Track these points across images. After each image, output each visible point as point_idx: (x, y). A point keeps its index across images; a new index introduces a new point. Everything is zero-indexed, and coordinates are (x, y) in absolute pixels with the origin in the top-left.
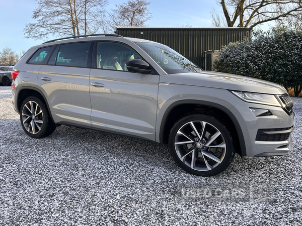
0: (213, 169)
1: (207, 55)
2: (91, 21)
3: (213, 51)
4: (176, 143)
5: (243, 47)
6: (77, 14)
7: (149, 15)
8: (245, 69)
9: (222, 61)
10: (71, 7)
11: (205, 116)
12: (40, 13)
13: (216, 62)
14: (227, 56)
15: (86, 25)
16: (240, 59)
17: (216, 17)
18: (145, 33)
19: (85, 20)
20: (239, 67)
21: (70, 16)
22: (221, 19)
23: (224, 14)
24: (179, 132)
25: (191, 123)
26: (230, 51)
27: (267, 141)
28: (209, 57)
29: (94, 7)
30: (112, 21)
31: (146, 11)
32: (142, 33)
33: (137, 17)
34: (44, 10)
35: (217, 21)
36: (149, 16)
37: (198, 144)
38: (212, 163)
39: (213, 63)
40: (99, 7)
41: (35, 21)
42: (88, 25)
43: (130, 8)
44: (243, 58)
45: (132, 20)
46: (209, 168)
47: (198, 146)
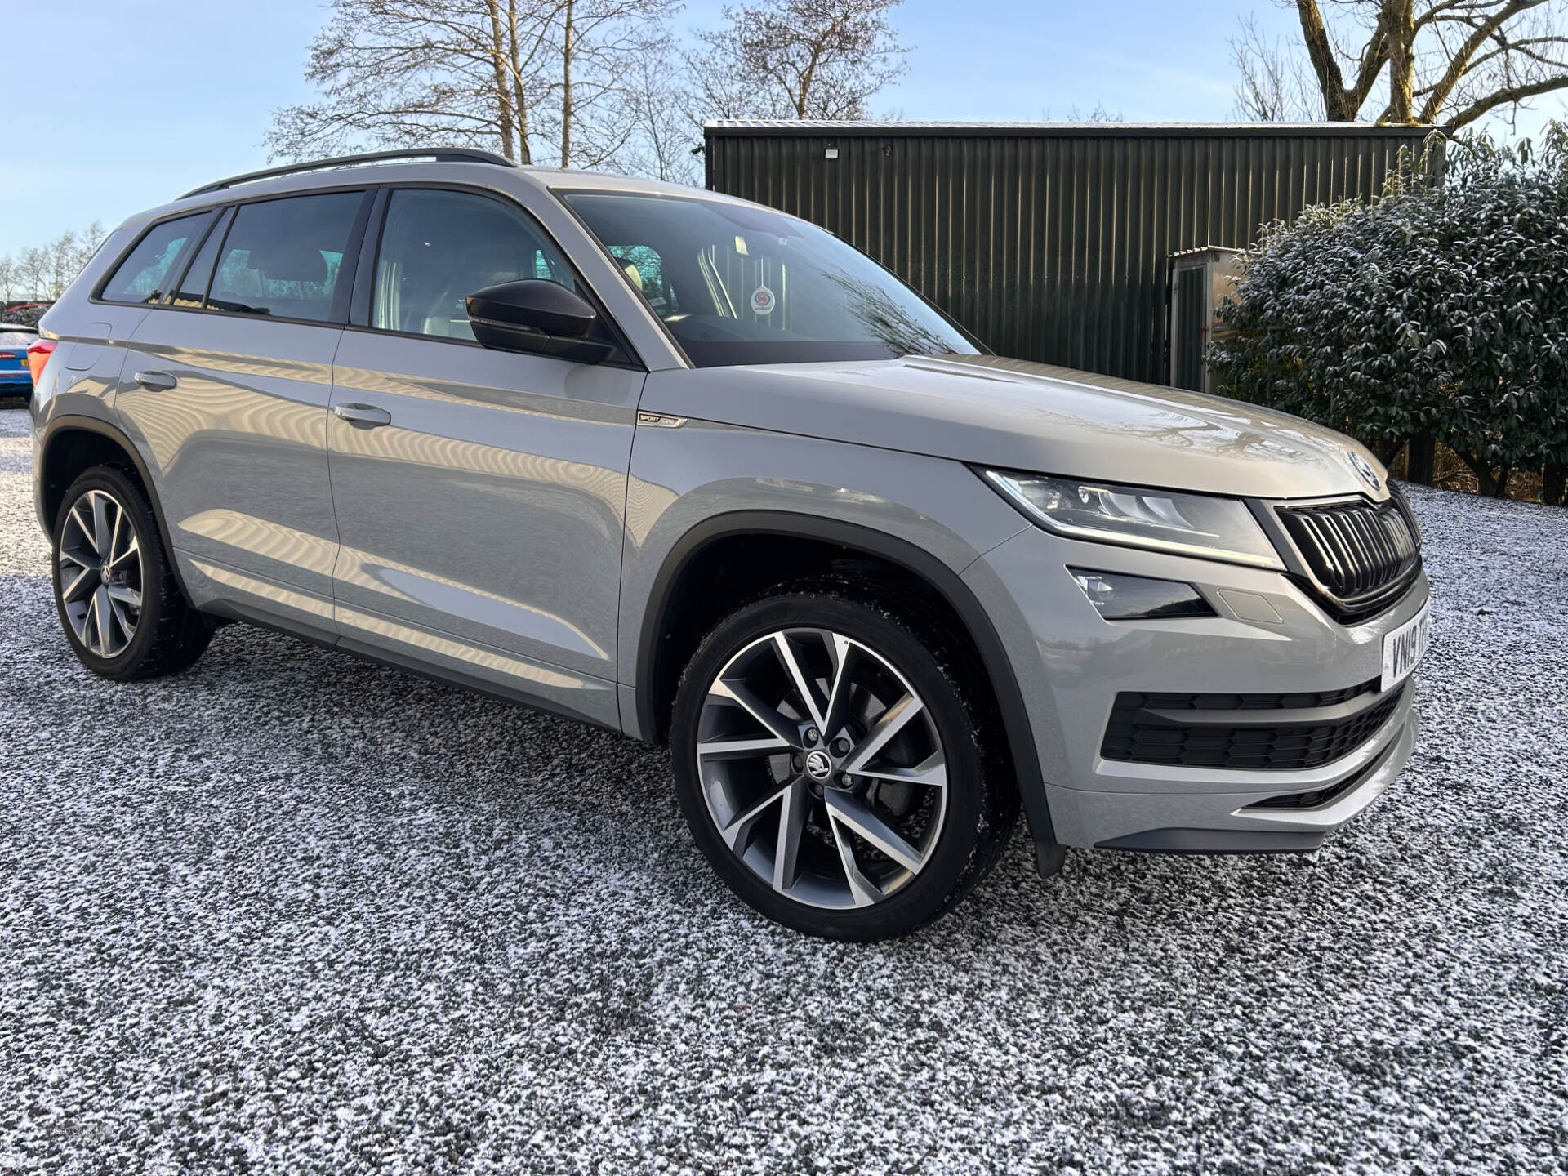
0: (881, 904)
1: (1184, 275)
2: (595, 91)
3: (1215, 255)
4: (703, 748)
5: (1375, 232)
6: (522, 58)
7: (895, 59)
8: (1376, 355)
9: (1256, 307)
10: (495, 22)
11: (846, 606)
12: (346, 54)
13: (1227, 315)
14: (1284, 282)
15: (567, 112)
16: (1350, 299)
17: (1259, 67)
18: (846, 156)
19: (567, 86)
20: (1340, 345)
21: (492, 69)
23: (1306, 51)
24: (719, 688)
25: (780, 637)
26: (1303, 254)
27: (1177, 761)
28: (1194, 284)
29: (609, 24)
30: (701, 94)
31: (879, 40)
32: (831, 154)
33: (835, 68)
34: (363, 39)
35: (1266, 91)
36: (892, 68)
37: (815, 760)
38: (875, 866)
39: (1210, 319)
40: (637, 19)
41: (313, 95)
42: (582, 114)
43: (797, 26)
44: (1367, 289)
45: (805, 87)
46: (860, 897)
47: (812, 769)
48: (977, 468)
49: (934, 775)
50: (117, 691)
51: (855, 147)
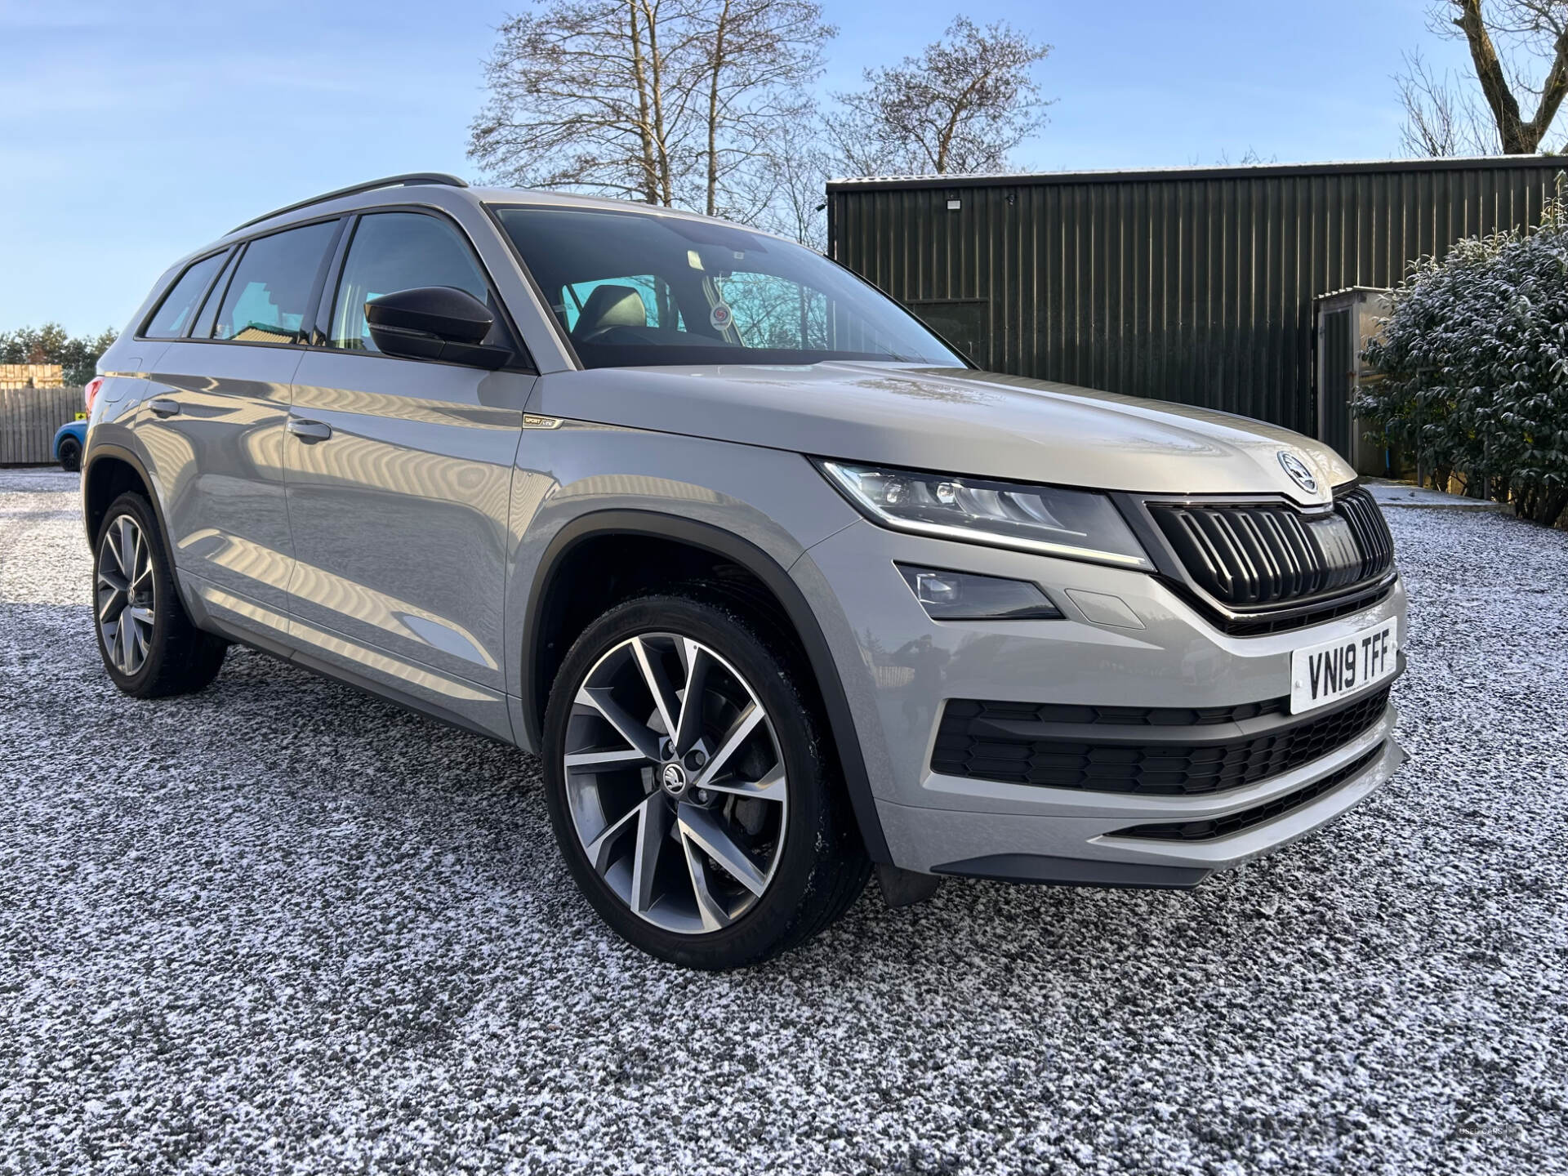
0: (728, 929)
1: (1329, 318)
2: (739, 157)
3: (1362, 296)
4: (570, 760)
5: (1530, 264)
6: (665, 128)
7: (1035, 111)
8: (1529, 394)
9: (1401, 347)
10: (642, 95)
11: (696, 608)
12: (504, 131)
13: (1372, 358)
14: (1431, 321)
15: (712, 179)
16: (1501, 335)
17: (1426, 102)
18: (969, 208)
19: (711, 153)
20: (1490, 385)
21: (640, 141)
22: (1457, 112)
23: (1478, 85)
24: (584, 697)
25: (636, 642)
26: (1453, 290)
27: (1023, 780)
28: (1341, 326)
29: (753, 92)
30: (840, 155)
31: (1022, 94)
32: (954, 205)
33: (977, 123)
34: (521, 117)
35: (1435, 126)
36: (1032, 121)
37: (670, 774)
39: (1357, 363)
40: (780, 86)
42: (724, 180)
43: (938, 86)
44: (1519, 325)
45: (944, 145)
46: (709, 923)
47: (668, 783)
48: (815, 460)
49: (775, 789)
50: (132, 705)
51: (978, 197)
